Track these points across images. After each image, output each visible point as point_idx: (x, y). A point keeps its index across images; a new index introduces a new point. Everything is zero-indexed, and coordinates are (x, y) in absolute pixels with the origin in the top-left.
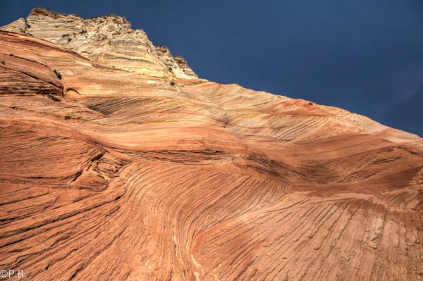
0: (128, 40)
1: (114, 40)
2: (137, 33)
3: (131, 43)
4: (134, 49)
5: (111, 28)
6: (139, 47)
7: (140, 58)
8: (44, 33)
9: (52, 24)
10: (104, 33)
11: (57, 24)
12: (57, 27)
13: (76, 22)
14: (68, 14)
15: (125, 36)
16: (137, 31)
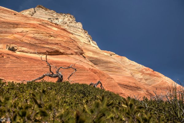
0: (75, 26)
1: (70, 25)
2: (79, 24)
3: (76, 27)
4: (77, 30)
5: (69, 20)
6: (79, 30)
7: (79, 34)
8: (41, 16)
9: (45, 13)
10: (66, 21)
11: (46, 13)
12: (46, 14)
13: (54, 13)
14: (51, 10)
15: (74, 24)
16: (79, 23)
